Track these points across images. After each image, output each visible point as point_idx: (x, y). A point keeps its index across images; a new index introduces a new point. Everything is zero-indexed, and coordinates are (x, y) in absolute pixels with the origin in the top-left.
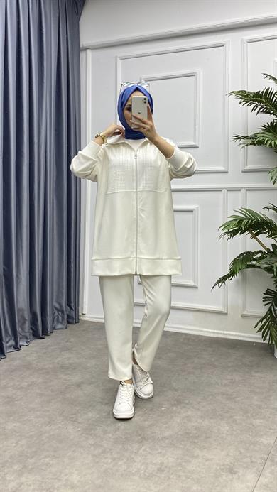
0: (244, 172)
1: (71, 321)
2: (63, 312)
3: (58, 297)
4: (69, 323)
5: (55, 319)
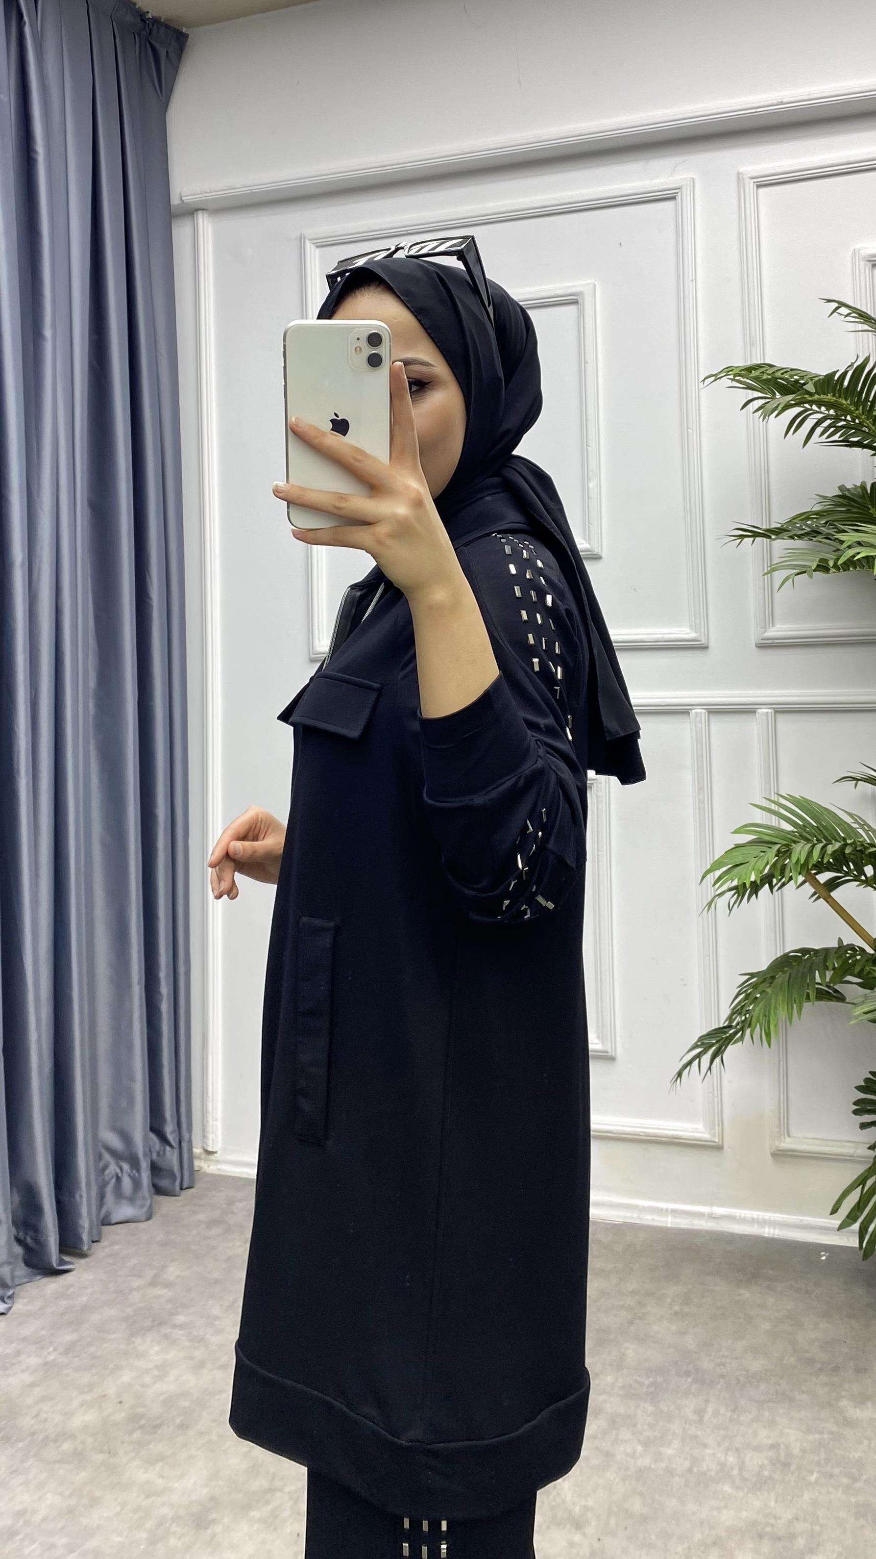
0: (765, 645)
1: (164, 1183)
2: (135, 1163)
3: (114, 1107)
4: (159, 1190)
5: (109, 1189)
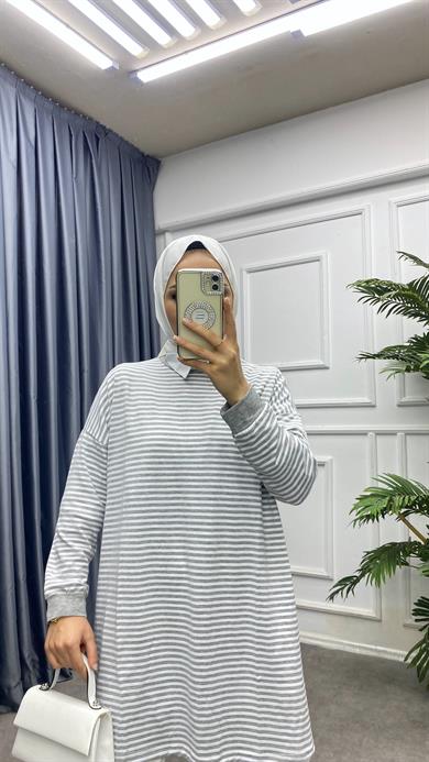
0: (401, 405)
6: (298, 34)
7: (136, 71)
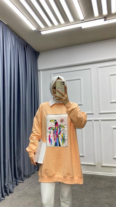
0: (100, 114)
6: (81, 28)
7: (41, 31)
